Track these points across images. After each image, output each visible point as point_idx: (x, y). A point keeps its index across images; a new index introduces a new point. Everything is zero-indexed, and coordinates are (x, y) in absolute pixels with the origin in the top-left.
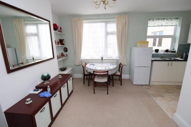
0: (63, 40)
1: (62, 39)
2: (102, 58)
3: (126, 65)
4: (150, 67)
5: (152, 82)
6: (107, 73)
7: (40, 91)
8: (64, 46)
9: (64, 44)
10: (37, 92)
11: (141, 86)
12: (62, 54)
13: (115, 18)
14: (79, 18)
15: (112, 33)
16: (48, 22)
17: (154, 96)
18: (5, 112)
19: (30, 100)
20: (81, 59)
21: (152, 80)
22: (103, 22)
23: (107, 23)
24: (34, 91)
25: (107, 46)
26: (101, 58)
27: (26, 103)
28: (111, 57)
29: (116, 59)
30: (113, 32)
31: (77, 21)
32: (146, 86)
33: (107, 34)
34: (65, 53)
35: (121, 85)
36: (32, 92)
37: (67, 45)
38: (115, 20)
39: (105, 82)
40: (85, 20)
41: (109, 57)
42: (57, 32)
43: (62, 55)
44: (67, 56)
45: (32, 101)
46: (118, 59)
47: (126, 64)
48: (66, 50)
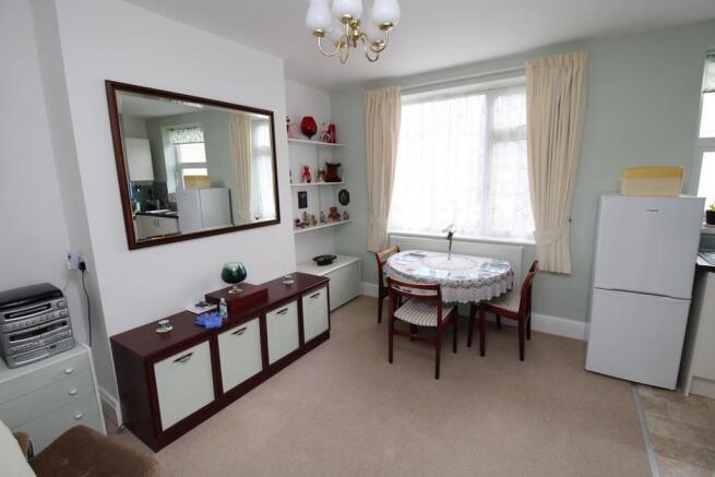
0: (339, 165)
1: (336, 163)
2: (451, 234)
3: (567, 275)
4: (688, 303)
5: (694, 378)
6: (432, 293)
7: (208, 308)
8: (337, 187)
9: (340, 181)
10: (199, 311)
11: (629, 385)
12: (334, 210)
13: (521, 72)
14: (388, 90)
15: (513, 136)
16: (267, 117)
17: (661, 452)
18: (111, 339)
19: (167, 325)
20: (389, 231)
21: (695, 369)
22: (478, 92)
23: (491, 93)
24: (197, 305)
25: (488, 187)
26: (446, 235)
27: (158, 331)
28: (507, 234)
29: (524, 245)
30: (517, 128)
31: (381, 99)
32: (656, 392)
33: (493, 138)
34: (341, 209)
35: (522, 359)
36: (191, 308)
37: (347, 183)
38: (522, 79)
39: (426, 327)
40: (406, 92)
41: (494, 235)
42: (314, 141)
43: (334, 215)
44: (347, 218)
45: (171, 328)
46: (533, 242)
47: (567, 270)
48: (344, 198)
